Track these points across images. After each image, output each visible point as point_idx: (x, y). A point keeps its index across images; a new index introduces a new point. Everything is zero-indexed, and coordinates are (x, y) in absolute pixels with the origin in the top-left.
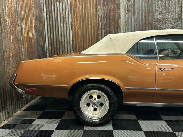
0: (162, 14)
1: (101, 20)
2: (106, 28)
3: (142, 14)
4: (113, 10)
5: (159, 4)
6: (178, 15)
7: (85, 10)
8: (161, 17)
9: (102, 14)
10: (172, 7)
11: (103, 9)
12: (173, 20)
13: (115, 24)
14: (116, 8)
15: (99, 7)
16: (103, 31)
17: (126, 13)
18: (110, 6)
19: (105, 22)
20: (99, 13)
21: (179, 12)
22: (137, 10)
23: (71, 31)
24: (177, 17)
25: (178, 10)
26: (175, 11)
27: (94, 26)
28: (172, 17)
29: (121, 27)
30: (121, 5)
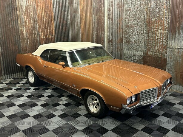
0: (130, 21)
1: (94, 25)
2: (97, 31)
3: (118, 20)
4: (101, 18)
5: (129, 12)
6: (142, 22)
7: (87, 18)
8: (130, 23)
9: (95, 21)
10: (138, 15)
11: (95, 17)
12: (138, 26)
13: (102, 28)
14: (102, 16)
15: (93, 16)
16: (95, 32)
17: (108, 20)
18: (99, 14)
19: (97, 26)
20: (93, 20)
21: (143, 19)
22: (114, 18)
23: (80, 32)
24: (141, 23)
25: (142, 17)
26: (140, 19)
27: (91, 29)
28: (137, 24)
29: (105, 31)
30: (105, 13)
